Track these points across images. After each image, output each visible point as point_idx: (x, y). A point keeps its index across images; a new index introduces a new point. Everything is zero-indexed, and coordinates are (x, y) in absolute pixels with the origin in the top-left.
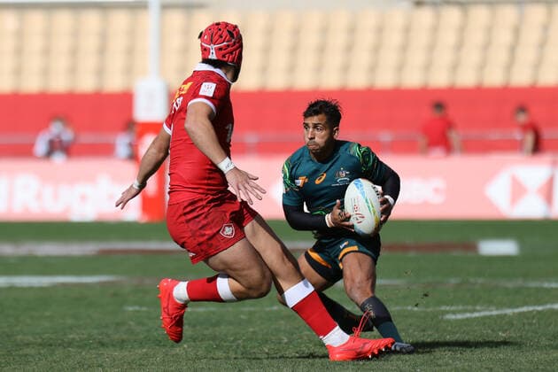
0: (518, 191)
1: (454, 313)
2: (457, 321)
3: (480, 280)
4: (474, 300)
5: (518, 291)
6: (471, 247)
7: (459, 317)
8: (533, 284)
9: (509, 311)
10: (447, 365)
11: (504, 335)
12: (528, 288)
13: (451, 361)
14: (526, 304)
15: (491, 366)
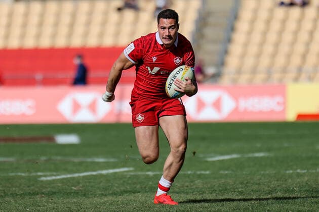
0: (76, 107)
1: (45, 176)
2: (47, 181)
3: (59, 158)
4: (57, 169)
5: (81, 164)
6: (51, 139)
7: (49, 178)
8: (89, 160)
9: (76, 175)
10: (44, 206)
11: (75, 189)
12: (87, 162)
13: (46, 204)
14: (86, 171)
15: (70, 206)
